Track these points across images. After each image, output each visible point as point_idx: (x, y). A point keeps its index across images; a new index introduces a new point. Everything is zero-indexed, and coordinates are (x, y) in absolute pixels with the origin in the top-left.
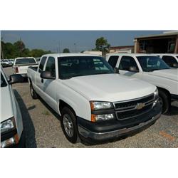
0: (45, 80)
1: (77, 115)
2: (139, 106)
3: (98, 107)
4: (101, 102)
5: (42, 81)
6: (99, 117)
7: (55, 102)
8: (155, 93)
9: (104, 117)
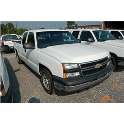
0: (27, 50)
1: (53, 74)
2: (98, 66)
3: (68, 67)
4: (70, 64)
5: (25, 51)
6: (69, 75)
7: (36, 65)
8: (109, 56)
9: (73, 74)
